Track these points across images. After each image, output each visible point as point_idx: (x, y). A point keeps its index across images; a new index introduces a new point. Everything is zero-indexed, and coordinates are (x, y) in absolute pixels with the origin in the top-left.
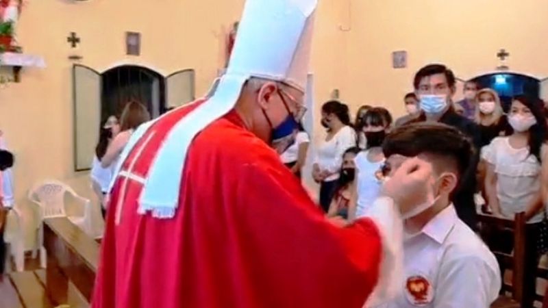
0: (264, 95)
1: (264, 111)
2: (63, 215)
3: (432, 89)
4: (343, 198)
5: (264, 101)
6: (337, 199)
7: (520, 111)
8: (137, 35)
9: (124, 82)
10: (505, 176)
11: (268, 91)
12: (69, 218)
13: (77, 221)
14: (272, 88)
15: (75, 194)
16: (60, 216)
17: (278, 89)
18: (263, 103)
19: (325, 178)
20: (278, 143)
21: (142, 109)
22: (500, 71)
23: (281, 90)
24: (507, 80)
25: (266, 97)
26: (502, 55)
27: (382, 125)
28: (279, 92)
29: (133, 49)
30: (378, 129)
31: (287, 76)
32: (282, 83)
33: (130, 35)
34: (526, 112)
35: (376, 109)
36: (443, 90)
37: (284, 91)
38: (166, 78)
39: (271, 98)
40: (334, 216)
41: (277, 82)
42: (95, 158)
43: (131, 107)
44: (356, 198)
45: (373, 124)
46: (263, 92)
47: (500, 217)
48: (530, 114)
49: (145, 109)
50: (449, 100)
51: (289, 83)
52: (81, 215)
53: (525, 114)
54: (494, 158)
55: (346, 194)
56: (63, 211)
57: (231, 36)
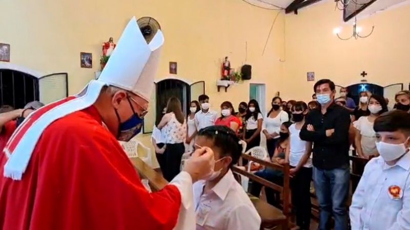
0: (117, 98)
1: (116, 110)
2: (137, 156)
3: (322, 92)
4: (281, 147)
5: (117, 103)
6: (278, 148)
7: (374, 103)
8: (175, 63)
9: (168, 88)
10: (365, 136)
11: (120, 96)
12: (141, 158)
13: (144, 159)
14: (123, 95)
15: (143, 146)
16: (134, 157)
17: (128, 96)
18: (116, 104)
19: (274, 136)
20: (125, 132)
21: (177, 101)
22: (362, 83)
23: (130, 97)
24: (366, 87)
25: (119, 101)
26: (364, 74)
27: (302, 110)
28: (128, 98)
29: (173, 70)
30: (300, 112)
31: (134, 89)
32: (131, 92)
33: (171, 63)
34: (377, 104)
35: (299, 102)
36: (327, 92)
37: (131, 98)
38: (190, 86)
39: (122, 101)
40: (276, 157)
41: (128, 91)
42: (155, 126)
43: (172, 100)
44: (290, 148)
45: (297, 110)
46: (116, 96)
47: (363, 157)
48: (379, 105)
49: (179, 101)
50: (332, 97)
51: (136, 93)
52: (146, 156)
53: (377, 105)
54: (360, 127)
55: (283, 146)
56: (137, 154)
57: (224, 64)
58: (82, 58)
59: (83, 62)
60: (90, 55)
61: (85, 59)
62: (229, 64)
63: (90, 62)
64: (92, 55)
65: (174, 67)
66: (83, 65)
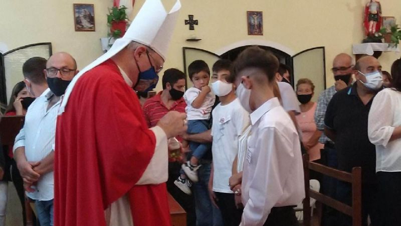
5: (138, 56)
11: (140, 50)
14: (143, 49)
17: (146, 50)
18: (137, 56)
20: (143, 81)
25: (140, 54)
28: (147, 52)
29: (255, 28)
31: (152, 44)
32: (149, 47)
37: (150, 53)
38: (292, 58)
39: (142, 55)
41: (146, 46)
51: (153, 49)
57: (368, 8)
58: (77, 15)
59: (78, 22)
60: (90, 7)
61: (81, 16)
62: (379, 8)
63: (92, 20)
64: (95, 6)
65: (256, 22)
66: (79, 27)
